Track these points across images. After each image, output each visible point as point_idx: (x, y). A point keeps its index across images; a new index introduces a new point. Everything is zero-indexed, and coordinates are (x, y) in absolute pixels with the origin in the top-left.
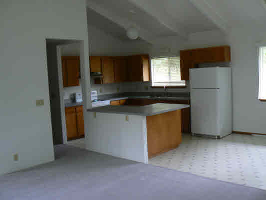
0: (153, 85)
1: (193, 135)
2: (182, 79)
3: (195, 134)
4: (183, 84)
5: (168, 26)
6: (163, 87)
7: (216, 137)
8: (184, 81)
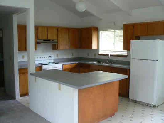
0: (100, 53)
1: (130, 100)
2: (124, 50)
3: (132, 100)
4: (125, 53)
5: (115, 4)
6: (108, 55)
7: (153, 106)
8: (126, 51)
